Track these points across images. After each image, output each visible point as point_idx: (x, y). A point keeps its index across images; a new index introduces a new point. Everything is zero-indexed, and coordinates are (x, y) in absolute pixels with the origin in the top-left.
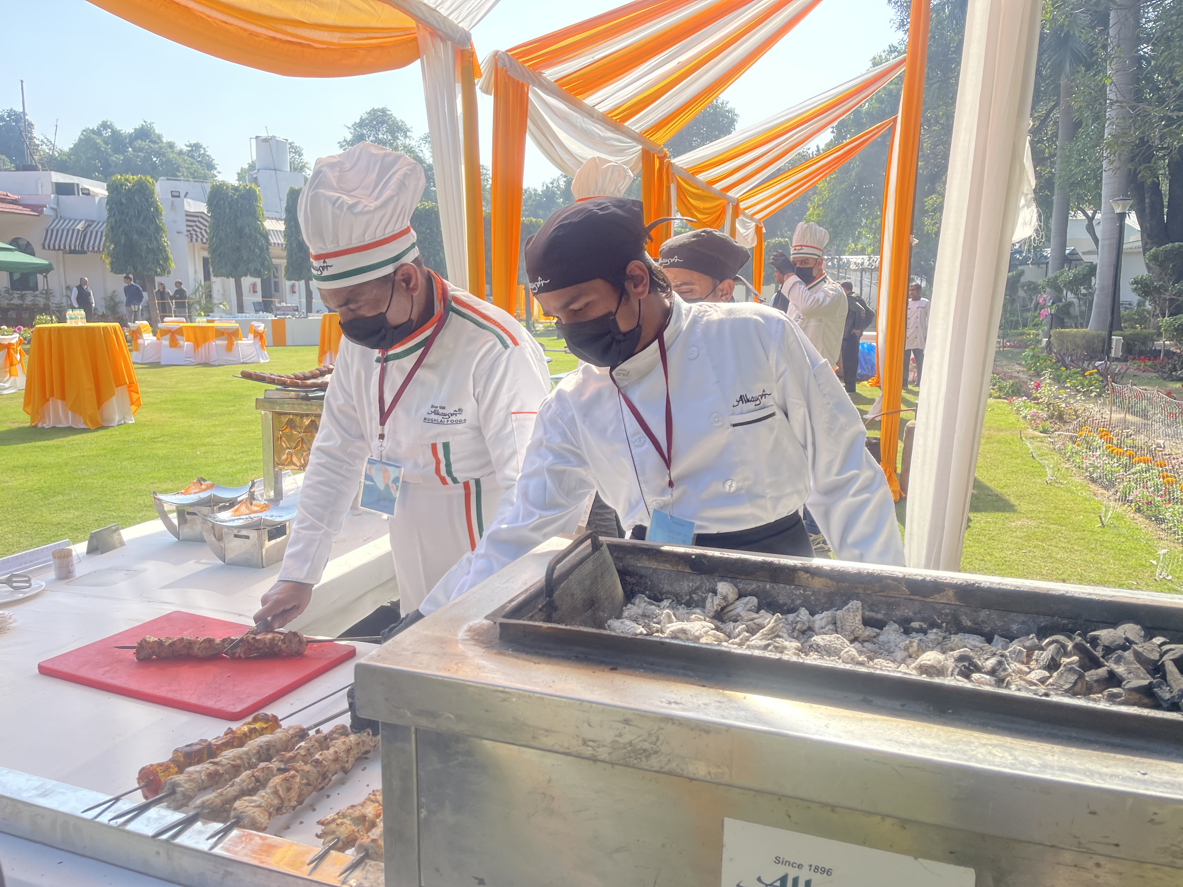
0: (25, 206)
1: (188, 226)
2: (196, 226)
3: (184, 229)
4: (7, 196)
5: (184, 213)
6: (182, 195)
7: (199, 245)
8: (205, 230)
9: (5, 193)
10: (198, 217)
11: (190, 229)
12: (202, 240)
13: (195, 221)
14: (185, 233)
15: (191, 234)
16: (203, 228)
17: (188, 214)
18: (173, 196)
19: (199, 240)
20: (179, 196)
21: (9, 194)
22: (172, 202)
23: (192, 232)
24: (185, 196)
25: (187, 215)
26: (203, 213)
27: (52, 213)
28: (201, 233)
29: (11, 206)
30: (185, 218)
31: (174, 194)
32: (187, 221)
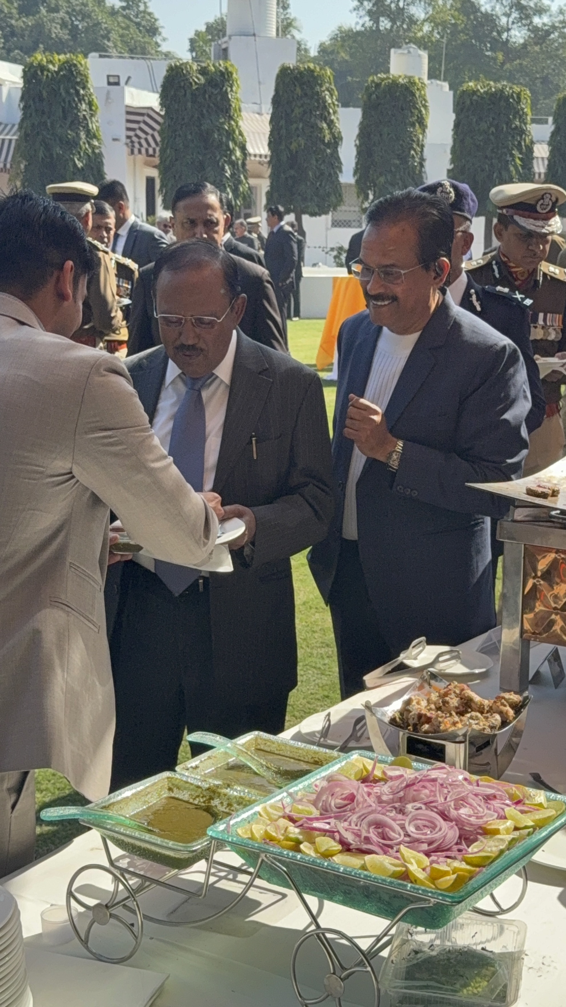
1: (128, 129)
2: (141, 129)
3: (122, 134)
5: (123, 111)
6: (122, 82)
7: (141, 158)
8: (153, 136)
10: (142, 115)
11: (131, 133)
12: (147, 150)
13: (138, 122)
14: (124, 139)
15: (132, 142)
16: (150, 131)
17: (130, 111)
18: (109, 84)
19: (143, 151)
20: (117, 84)
22: (108, 93)
23: (135, 139)
24: (127, 83)
25: (128, 113)
26: (151, 109)
28: (146, 140)
30: (124, 117)
31: (112, 80)
32: (128, 121)
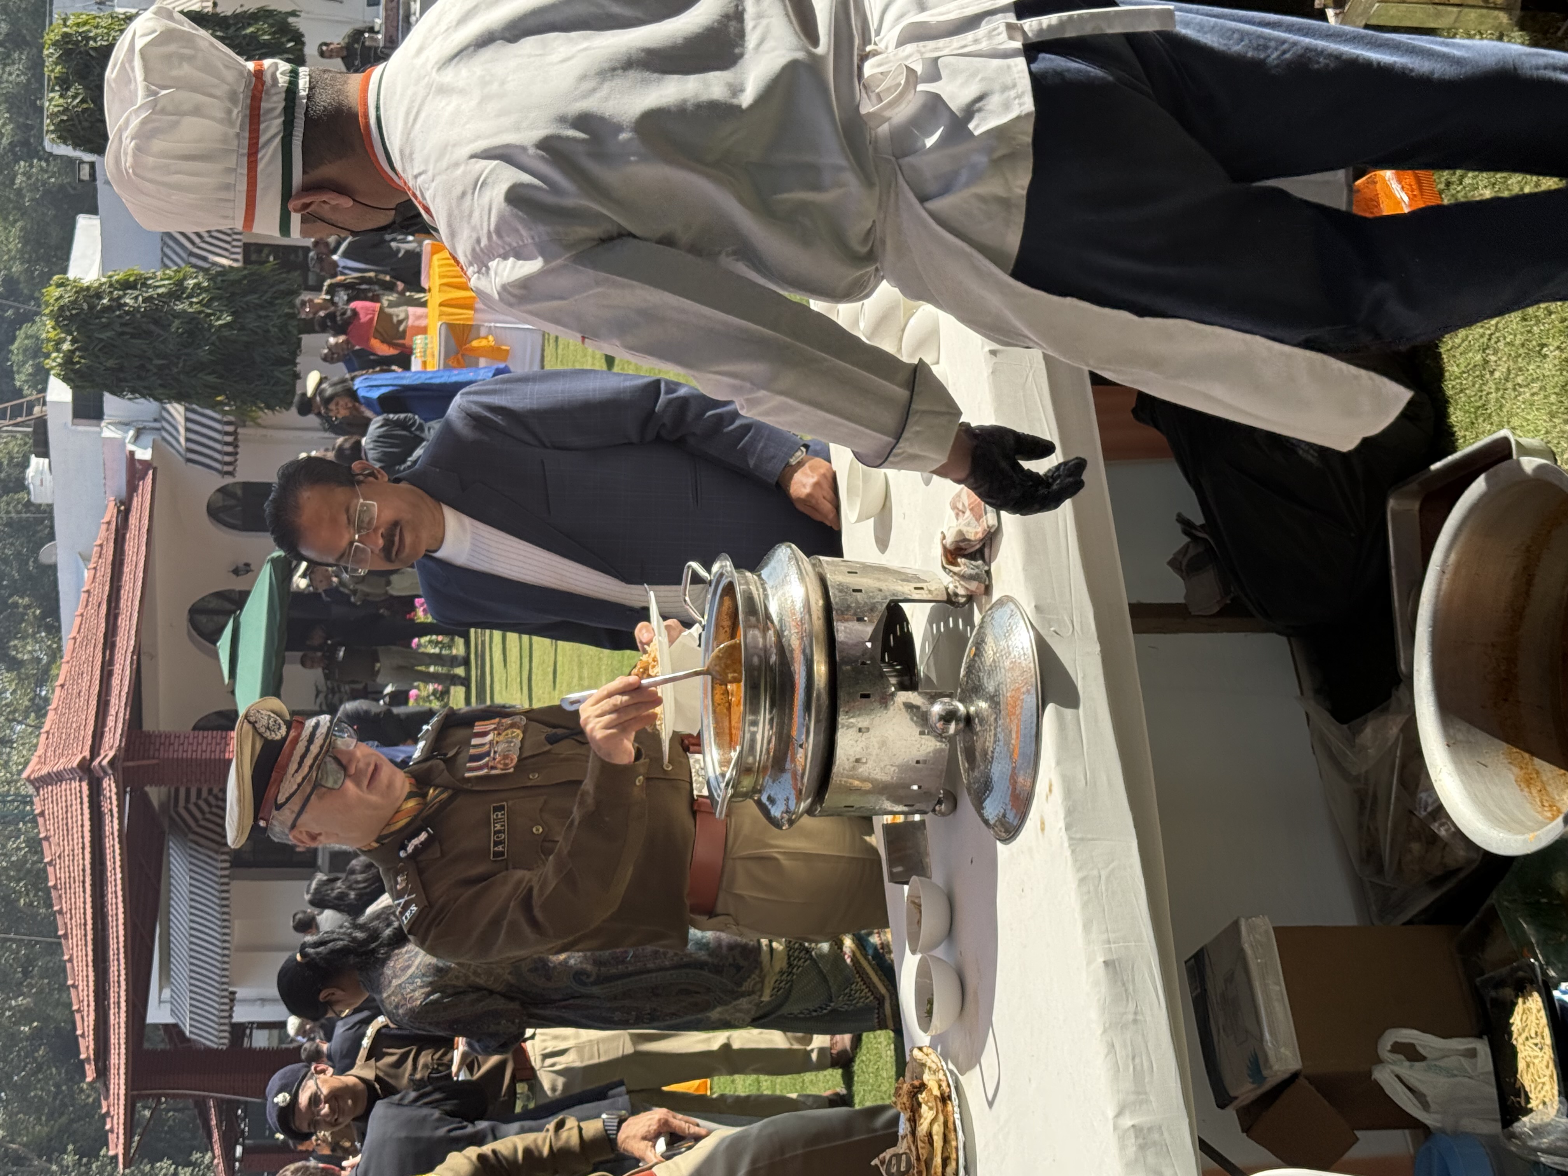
0: (132, 488)
4: (109, 523)
9: (104, 527)
21: (106, 519)
27: (148, 439)
29: (133, 520)
